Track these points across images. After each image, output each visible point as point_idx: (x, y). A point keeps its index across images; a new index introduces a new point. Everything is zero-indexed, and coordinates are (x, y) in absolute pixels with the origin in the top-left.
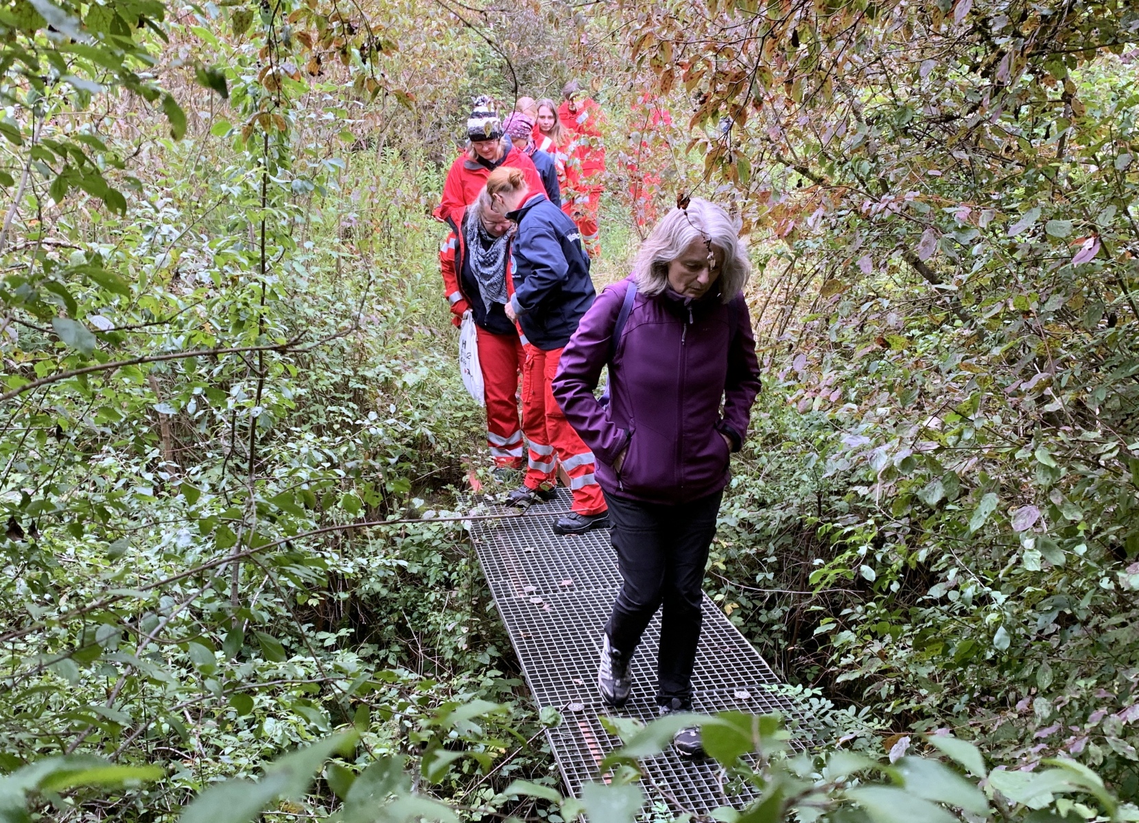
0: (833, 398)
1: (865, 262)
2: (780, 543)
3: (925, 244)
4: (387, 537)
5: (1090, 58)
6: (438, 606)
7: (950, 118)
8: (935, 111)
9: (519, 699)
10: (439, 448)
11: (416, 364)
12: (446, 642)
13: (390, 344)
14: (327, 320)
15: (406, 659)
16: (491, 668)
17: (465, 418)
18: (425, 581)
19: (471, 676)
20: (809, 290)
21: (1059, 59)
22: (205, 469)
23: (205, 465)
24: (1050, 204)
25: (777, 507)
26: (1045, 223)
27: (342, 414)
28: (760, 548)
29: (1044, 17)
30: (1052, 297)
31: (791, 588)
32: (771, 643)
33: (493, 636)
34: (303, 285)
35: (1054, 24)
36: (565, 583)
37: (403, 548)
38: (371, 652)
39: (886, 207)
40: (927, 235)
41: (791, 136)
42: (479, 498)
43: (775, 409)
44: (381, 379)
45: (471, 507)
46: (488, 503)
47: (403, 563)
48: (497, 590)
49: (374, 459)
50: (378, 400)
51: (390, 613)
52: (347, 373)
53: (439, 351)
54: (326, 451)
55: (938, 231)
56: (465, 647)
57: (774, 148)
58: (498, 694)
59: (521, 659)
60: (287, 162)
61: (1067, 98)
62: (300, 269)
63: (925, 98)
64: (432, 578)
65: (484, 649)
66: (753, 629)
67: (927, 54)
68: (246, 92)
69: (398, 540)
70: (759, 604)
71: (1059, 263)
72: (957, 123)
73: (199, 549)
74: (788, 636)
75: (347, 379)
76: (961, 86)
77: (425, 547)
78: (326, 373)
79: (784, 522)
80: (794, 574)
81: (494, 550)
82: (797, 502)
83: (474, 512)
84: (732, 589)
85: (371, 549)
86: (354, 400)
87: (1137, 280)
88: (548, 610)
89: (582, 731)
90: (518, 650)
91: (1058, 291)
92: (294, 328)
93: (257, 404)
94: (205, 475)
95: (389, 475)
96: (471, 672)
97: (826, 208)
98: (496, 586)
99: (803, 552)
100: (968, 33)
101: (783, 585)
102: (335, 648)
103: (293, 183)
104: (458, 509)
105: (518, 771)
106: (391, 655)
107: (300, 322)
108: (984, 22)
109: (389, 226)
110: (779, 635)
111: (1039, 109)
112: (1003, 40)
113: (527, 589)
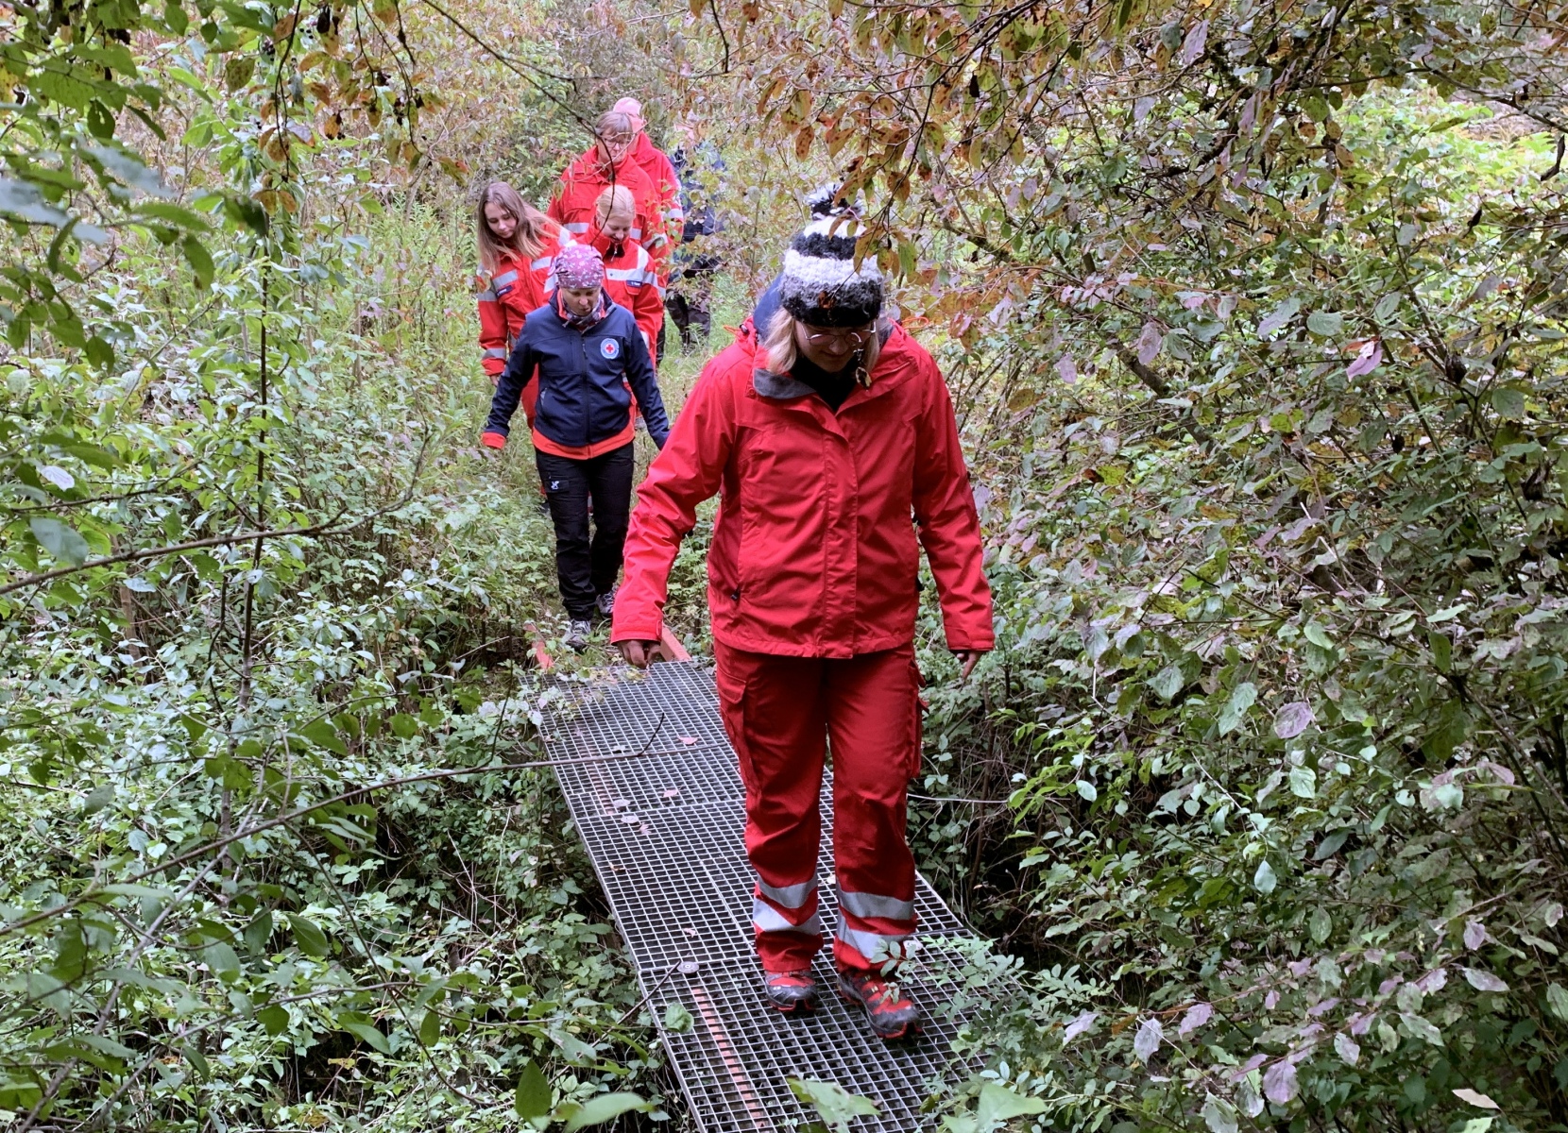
0: (1028, 546)
1: (1067, 368)
2: (956, 733)
3: (1147, 342)
4: (426, 733)
5: (1359, 93)
6: (495, 828)
7: (1174, 172)
8: (1155, 162)
9: (608, 951)
10: (494, 611)
11: (462, 500)
12: (508, 877)
13: (424, 473)
14: (344, 444)
15: (452, 898)
16: (567, 911)
17: (529, 570)
18: (478, 793)
19: (542, 922)
20: (987, 392)
21: (1317, 95)
22: (180, 646)
23: (180, 640)
24: (1310, 286)
25: (950, 685)
26: (1306, 315)
27: (366, 570)
29: (1297, 40)
30: (1318, 414)
31: (972, 796)
32: (946, 870)
33: (571, 865)
34: (311, 397)
35: (1311, 50)
36: (668, 794)
37: (448, 748)
38: (405, 891)
39: (1091, 292)
40: (1148, 330)
42: (550, 680)
44: (416, 519)
45: (539, 693)
46: (562, 684)
48: (577, 806)
49: (407, 628)
50: (413, 548)
51: (430, 837)
52: (370, 513)
53: (491, 480)
54: (348, 624)
55: (1163, 321)
56: (534, 883)
58: (578, 944)
59: (609, 896)
60: (294, 245)
61: (1330, 143)
62: (307, 376)
63: (1141, 145)
64: (488, 788)
65: (559, 884)
66: (922, 851)
67: (1144, 86)
68: (241, 153)
69: (441, 737)
70: (928, 816)
71: (1325, 367)
72: (1185, 177)
74: (966, 860)
75: (370, 522)
76: (1188, 128)
77: (476, 746)
79: (960, 706)
80: (976, 774)
81: (572, 749)
82: (977, 678)
83: (543, 702)
85: (405, 751)
86: (380, 550)
87: (1429, 389)
88: (647, 833)
89: (697, 1000)
90: (607, 890)
91: (1324, 405)
92: (298, 453)
93: (255, 566)
94: (181, 653)
95: (428, 648)
96: (542, 917)
97: (1015, 299)
98: (575, 800)
99: (986, 746)
100: (1196, 62)
101: (961, 791)
102: (357, 888)
103: (302, 268)
104: (521, 694)
105: (608, 1051)
106: (433, 894)
107: (307, 446)
108: (1219, 47)
109: (422, 310)
110: (957, 859)
111: (1293, 159)
112: (1245, 69)
113: (617, 804)
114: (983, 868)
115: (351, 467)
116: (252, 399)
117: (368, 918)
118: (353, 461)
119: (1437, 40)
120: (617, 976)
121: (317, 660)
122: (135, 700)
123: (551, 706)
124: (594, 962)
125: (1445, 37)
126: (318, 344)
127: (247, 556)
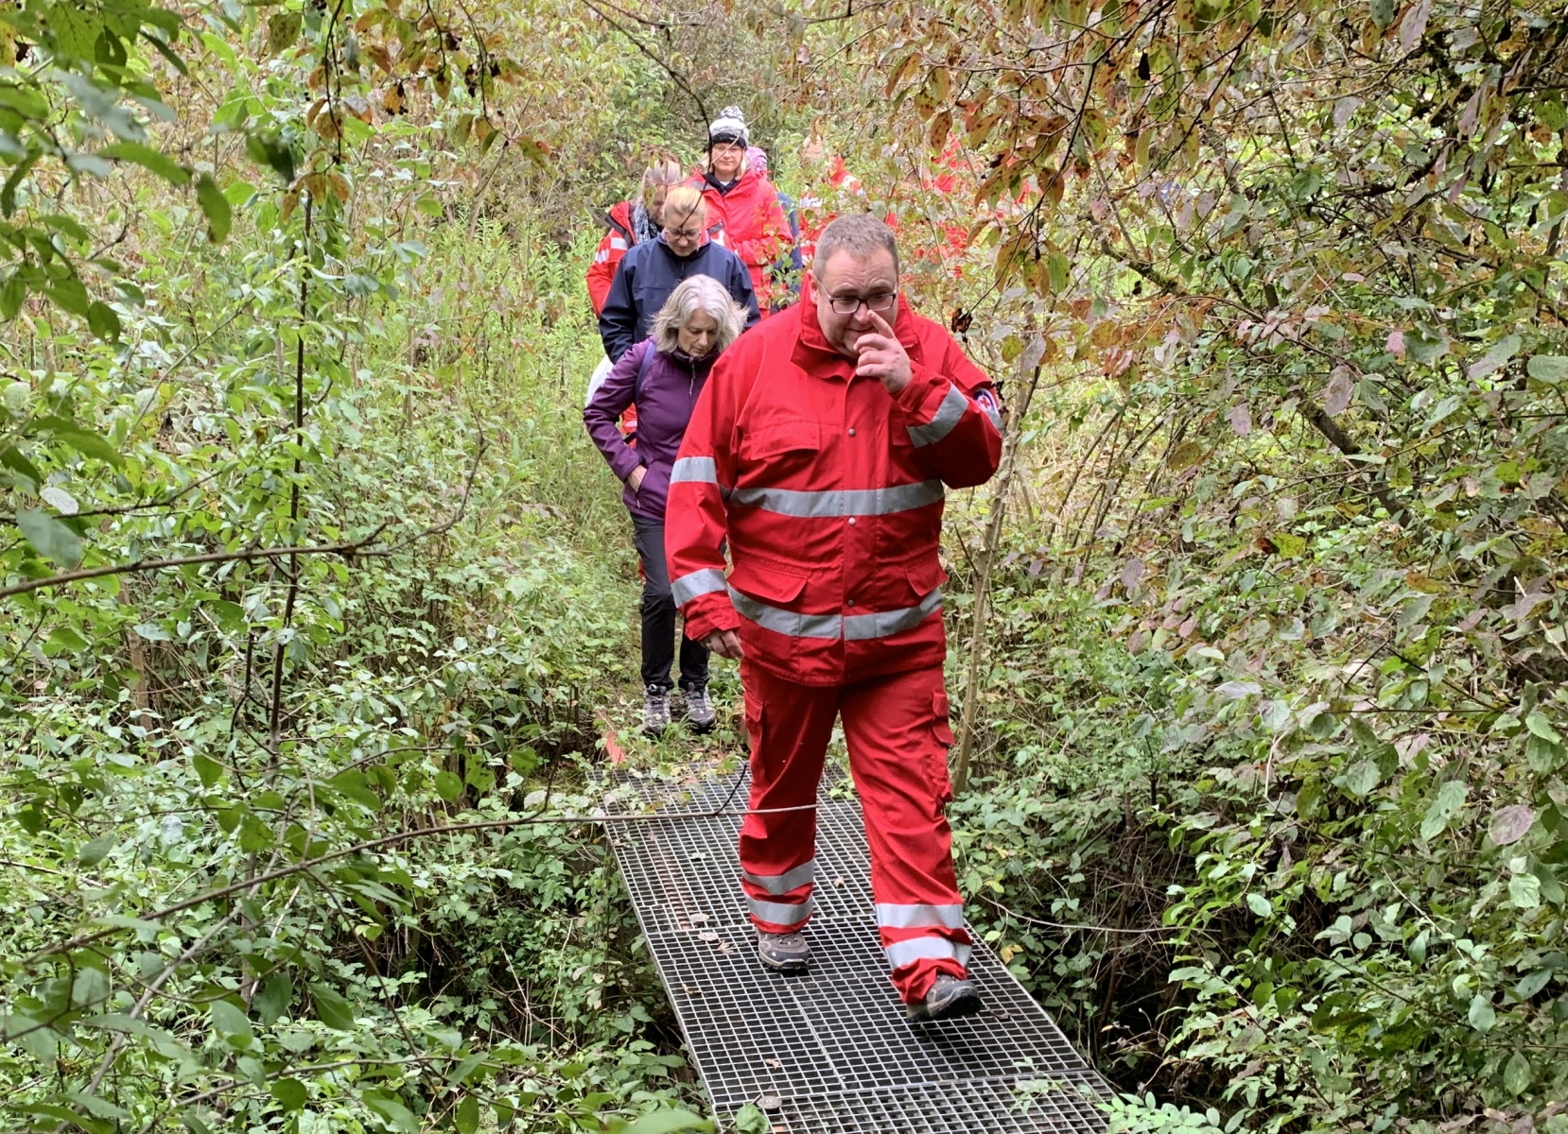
0: (1185, 631)
1: (1240, 416)
2: (1090, 851)
3: (1336, 390)
6: (555, 941)
7: (1378, 190)
8: (1355, 178)
10: (559, 696)
11: (526, 564)
12: (568, 996)
13: (484, 532)
14: (391, 493)
15: (504, 1019)
16: (635, 1038)
17: (602, 650)
18: (536, 901)
19: (605, 1049)
20: (1145, 455)
21: (1555, 98)
22: (198, 721)
23: (200, 714)
24: (1533, 329)
25: (1086, 795)
26: (1526, 358)
27: (411, 640)
28: (1059, 859)
29: (1534, 30)
31: (1105, 924)
32: (1072, 1008)
33: (640, 988)
34: (355, 437)
35: (1550, 43)
37: (503, 850)
38: (451, 1009)
39: (1274, 329)
40: (1339, 374)
41: (1124, 212)
42: (621, 776)
43: (1087, 642)
44: (472, 585)
45: (608, 788)
46: (637, 783)
47: (504, 873)
48: (647, 918)
49: (459, 710)
50: (467, 618)
51: (481, 949)
52: (420, 576)
53: (561, 543)
54: (390, 698)
55: (1357, 368)
56: (598, 1004)
57: (1098, 232)
58: (646, 1076)
59: (684, 1027)
60: (339, 247)
62: (351, 412)
63: (1340, 157)
64: (547, 897)
65: (625, 1008)
66: (1045, 986)
67: (1346, 87)
69: (495, 837)
70: (1054, 946)
71: (1545, 423)
72: (1388, 196)
73: (191, 846)
74: (1096, 997)
75: (419, 586)
76: (1396, 139)
77: (535, 848)
78: (387, 576)
79: (1096, 821)
80: (1111, 900)
81: (644, 855)
82: (1118, 789)
83: (610, 798)
84: (1013, 923)
85: (454, 850)
86: (429, 618)
88: (728, 953)
90: (679, 1015)
91: (1545, 468)
92: (337, 499)
93: (287, 624)
94: (201, 730)
95: (482, 735)
96: (605, 1043)
97: (1183, 332)
98: (646, 913)
99: (1125, 868)
100: (1412, 56)
101: (1093, 918)
102: (398, 1001)
103: (347, 277)
104: (590, 790)
106: (482, 1014)
107: (347, 494)
108: (1439, 38)
109: (485, 344)
110: (1085, 996)
111: (1520, 177)
112: (1468, 67)
113: (694, 918)
114: (1115, 1008)
115: (399, 521)
116: (285, 431)
118: (401, 513)
121: (355, 736)
122: (148, 779)
123: (621, 806)
126: (363, 374)
127: (275, 614)
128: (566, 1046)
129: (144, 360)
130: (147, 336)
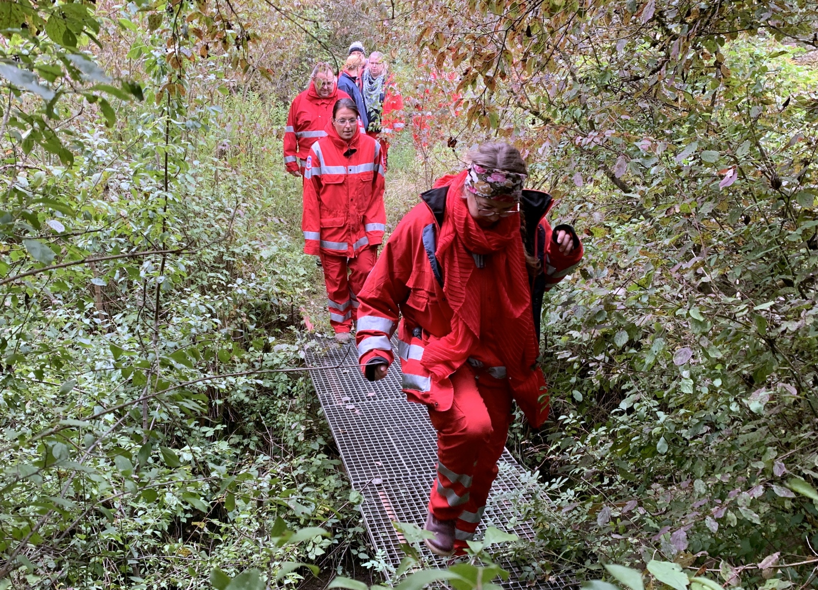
1: (577, 177)
3: (619, 166)
4: (249, 362)
5: (734, 37)
6: (283, 410)
7: (637, 78)
8: (627, 73)
9: (339, 473)
10: (284, 301)
11: (269, 244)
12: (289, 435)
13: (251, 229)
14: (209, 214)
15: (261, 445)
16: (319, 453)
18: (275, 392)
19: (306, 458)
21: (712, 39)
22: (124, 315)
23: (125, 312)
24: (705, 138)
26: (701, 152)
27: (219, 279)
29: (702, 10)
30: (705, 204)
33: (321, 430)
34: (192, 190)
35: (709, 15)
36: (370, 394)
37: (260, 370)
38: (238, 441)
39: (592, 140)
40: (621, 159)
41: (528, 90)
42: (312, 336)
44: (245, 253)
45: (306, 342)
46: (318, 339)
47: (259, 382)
48: (324, 399)
49: (240, 309)
50: (243, 268)
51: (251, 414)
52: (222, 250)
53: (285, 234)
54: (208, 305)
55: (628, 156)
56: (302, 439)
57: (516, 98)
58: (324, 470)
59: (339, 445)
60: (183, 110)
61: (718, 65)
62: (190, 179)
63: (620, 64)
64: (280, 390)
65: (315, 439)
67: (623, 34)
68: (156, 63)
69: (257, 364)
71: (710, 180)
72: (641, 81)
74: (523, 431)
75: (222, 254)
76: (645, 57)
77: (275, 369)
78: (208, 250)
81: (322, 372)
83: (307, 346)
85: (238, 370)
86: (227, 268)
87: (764, 192)
88: (359, 414)
89: (381, 497)
90: (337, 442)
91: (710, 199)
92: (186, 219)
93: (161, 274)
94: (125, 319)
95: (251, 319)
96: (306, 455)
97: (552, 142)
98: (323, 397)
100: (650, 21)
102: (213, 439)
103: (187, 123)
104: (297, 343)
105: (338, 523)
106: (251, 443)
107: (189, 215)
108: (661, 13)
109: (251, 147)
110: (518, 431)
111: (698, 72)
112: (675, 25)
113: (344, 399)
115: (212, 226)
116: (161, 189)
117: (217, 454)
118: (213, 223)
119: (774, 10)
120: (343, 486)
121: (192, 323)
122: (102, 342)
123: (312, 349)
124: (332, 478)
125: (779, 9)
127: (156, 269)
128: (288, 457)
129: (98, 158)
130: (100, 147)
